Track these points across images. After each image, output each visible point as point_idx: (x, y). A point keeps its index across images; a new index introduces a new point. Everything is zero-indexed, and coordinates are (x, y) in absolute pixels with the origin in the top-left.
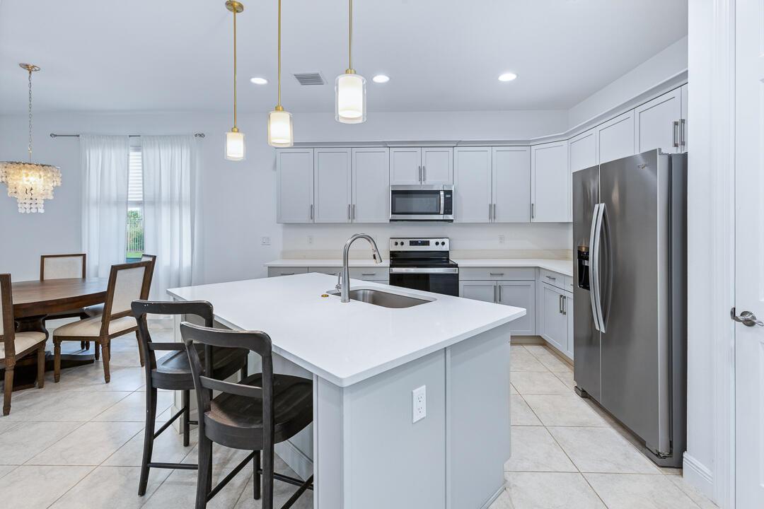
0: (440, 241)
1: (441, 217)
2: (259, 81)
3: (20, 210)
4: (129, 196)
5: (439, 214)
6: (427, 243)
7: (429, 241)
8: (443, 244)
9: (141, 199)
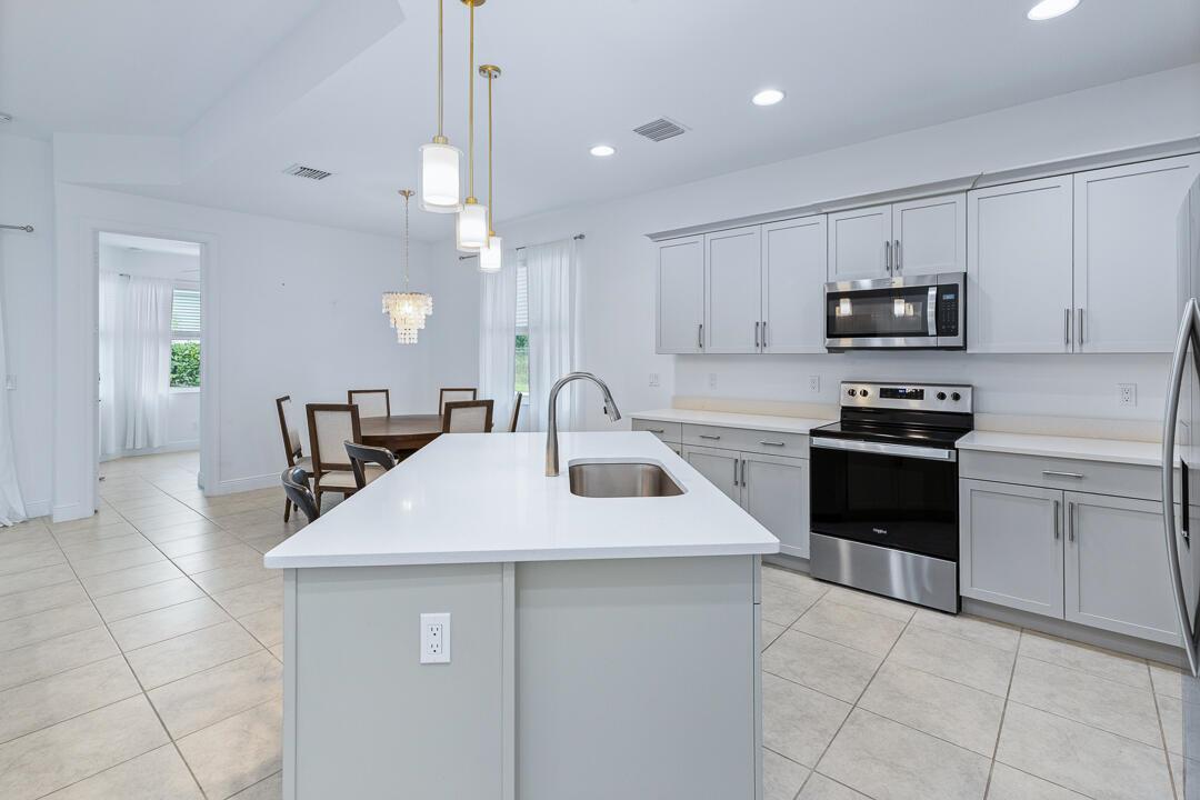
0: (948, 392)
1: (932, 341)
2: (602, 151)
3: (400, 341)
4: (518, 321)
5: (926, 334)
6: (919, 395)
7: (922, 391)
8: (956, 397)
9: (525, 325)
